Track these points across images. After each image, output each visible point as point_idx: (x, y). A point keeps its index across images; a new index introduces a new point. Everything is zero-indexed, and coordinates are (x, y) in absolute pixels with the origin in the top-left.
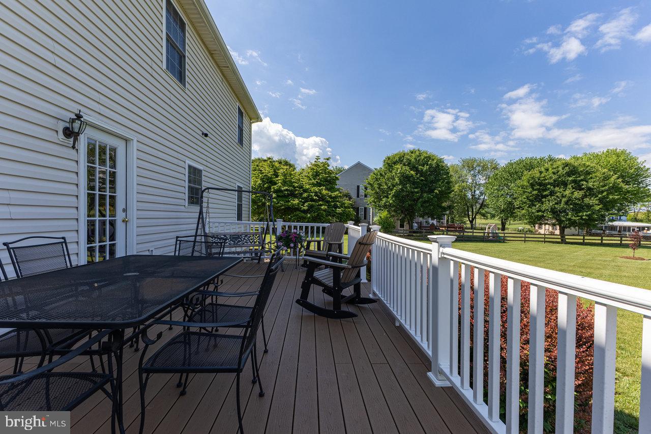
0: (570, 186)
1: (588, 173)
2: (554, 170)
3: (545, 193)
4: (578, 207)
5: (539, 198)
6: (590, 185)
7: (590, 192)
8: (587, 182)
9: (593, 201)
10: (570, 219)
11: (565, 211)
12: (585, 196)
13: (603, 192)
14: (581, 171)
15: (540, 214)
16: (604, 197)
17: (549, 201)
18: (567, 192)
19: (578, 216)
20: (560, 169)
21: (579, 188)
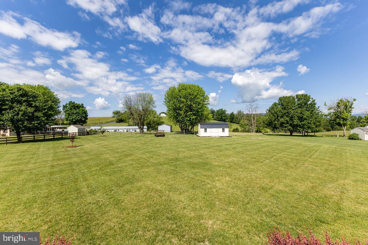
0: (24, 104)
1: (35, 97)
2: (11, 91)
3: (4, 107)
4: (31, 118)
6: (37, 104)
7: (37, 109)
8: (35, 102)
9: (40, 114)
10: (25, 126)
11: (22, 121)
12: (35, 111)
13: (45, 109)
14: (30, 95)
16: (45, 112)
17: (8, 113)
18: (23, 108)
19: (32, 124)
20: (15, 91)
21: (30, 105)
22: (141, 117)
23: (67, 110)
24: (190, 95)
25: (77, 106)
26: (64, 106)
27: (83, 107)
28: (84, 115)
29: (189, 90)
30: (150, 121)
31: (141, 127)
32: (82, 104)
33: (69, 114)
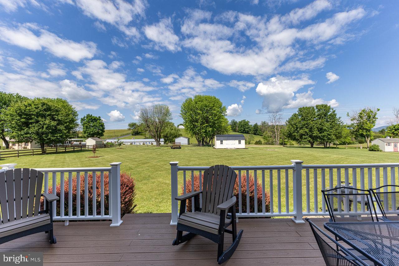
0: (48, 118)
1: (57, 111)
2: (36, 106)
3: (30, 121)
4: (55, 131)
5: (27, 124)
6: (60, 118)
7: (60, 122)
8: (57, 116)
9: (61, 127)
10: (50, 139)
11: (46, 134)
12: (58, 124)
13: (66, 123)
14: (53, 109)
15: (28, 135)
16: (67, 126)
17: (34, 127)
18: (47, 122)
19: (55, 137)
20: (40, 106)
21: (54, 119)
22: (158, 129)
23: (85, 123)
24: (206, 107)
25: (95, 119)
26: (82, 119)
27: (100, 120)
28: (101, 128)
29: (205, 102)
30: (167, 134)
31: (157, 140)
32: (99, 117)
33: (87, 127)
